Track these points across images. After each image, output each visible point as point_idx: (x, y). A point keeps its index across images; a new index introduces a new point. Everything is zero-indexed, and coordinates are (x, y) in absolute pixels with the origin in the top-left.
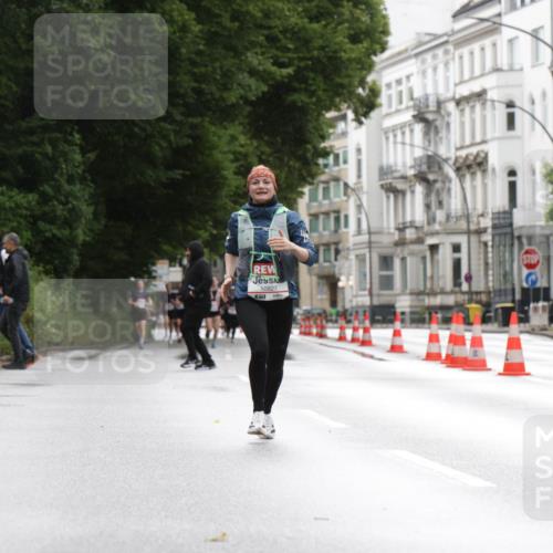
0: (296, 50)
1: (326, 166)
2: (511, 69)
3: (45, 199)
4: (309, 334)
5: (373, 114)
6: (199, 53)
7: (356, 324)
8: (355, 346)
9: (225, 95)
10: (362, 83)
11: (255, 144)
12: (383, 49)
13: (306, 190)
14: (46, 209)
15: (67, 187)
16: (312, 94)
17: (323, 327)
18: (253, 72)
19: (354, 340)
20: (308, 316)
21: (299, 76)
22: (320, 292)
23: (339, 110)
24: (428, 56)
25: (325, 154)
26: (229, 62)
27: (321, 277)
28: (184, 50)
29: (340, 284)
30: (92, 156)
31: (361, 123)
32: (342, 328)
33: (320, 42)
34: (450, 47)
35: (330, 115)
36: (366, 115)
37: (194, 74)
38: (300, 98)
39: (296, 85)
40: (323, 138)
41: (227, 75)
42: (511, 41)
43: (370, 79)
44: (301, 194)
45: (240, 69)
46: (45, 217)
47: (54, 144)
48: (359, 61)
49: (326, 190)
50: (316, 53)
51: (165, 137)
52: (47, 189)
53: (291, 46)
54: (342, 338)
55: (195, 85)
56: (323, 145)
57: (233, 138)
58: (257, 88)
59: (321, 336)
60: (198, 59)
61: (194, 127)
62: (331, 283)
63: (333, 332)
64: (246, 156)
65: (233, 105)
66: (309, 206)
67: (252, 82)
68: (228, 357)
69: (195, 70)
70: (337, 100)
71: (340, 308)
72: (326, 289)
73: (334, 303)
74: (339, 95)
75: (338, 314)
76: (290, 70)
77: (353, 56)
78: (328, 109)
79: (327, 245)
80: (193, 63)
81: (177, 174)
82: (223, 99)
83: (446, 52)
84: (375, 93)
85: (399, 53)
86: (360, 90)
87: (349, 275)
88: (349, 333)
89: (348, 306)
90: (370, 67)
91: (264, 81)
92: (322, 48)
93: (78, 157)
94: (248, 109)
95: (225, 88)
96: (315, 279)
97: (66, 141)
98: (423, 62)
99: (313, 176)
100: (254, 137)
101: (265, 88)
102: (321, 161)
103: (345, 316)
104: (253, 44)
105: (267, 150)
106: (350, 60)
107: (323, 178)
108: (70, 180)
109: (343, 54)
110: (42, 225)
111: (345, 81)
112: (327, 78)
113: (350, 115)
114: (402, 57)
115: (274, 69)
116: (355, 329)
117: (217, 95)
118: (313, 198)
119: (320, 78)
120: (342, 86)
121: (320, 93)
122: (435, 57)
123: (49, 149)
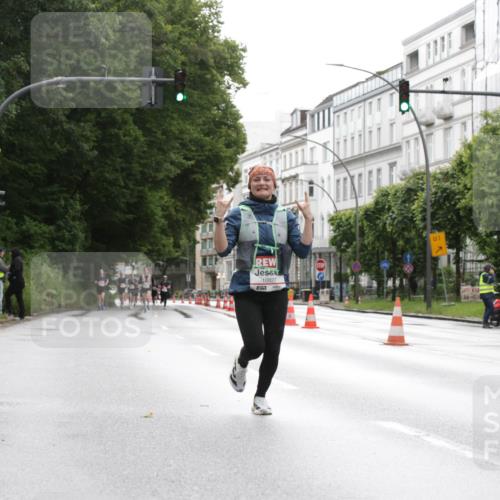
0: (197, 151)
1: (211, 213)
2: (312, 164)
3: (59, 228)
4: (200, 304)
5: (238, 186)
6: (144, 152)
7: (226, 299)
8: (225, 311)
9: (157, 175)
10: (232, 169)
11: (173, 200)
12: (243, 151)
13: (200, 226)
14: (60, 234)
15: (71, 223)
16: (205, 174)
17: (208, 300)
18: (172, 163)
19: (224, 308)
20: (200, 294)
21: (198, 165)
22: (207, 281)
23: (218, 183)
24: (267, 156)
25: (211, 207)
26: (160, 157)
27: (207, 273)
28: (135, 151)
29: (218, 277)
30: (86, 207)
31: (230, 191)
32: (218, 301)
33: (210, 147)
34: (279, 151)
35: (214, 186)
36: (233, 186)
37: (140, 163)
38: (198, 177)
39: (196, 169)
40: (210, 199)
41: (158, 163)
42: (312, 149)
43: (236, 167)
44: (198, 229)
45: (165, 161)
46: (58, 239)
47: (66, 199)
48: (230, 158)
49: (211, 226)
50: (207, 153)
51: (124, 197)
52: (61, 223)
53: (194, 149)
54: (218, 306)
55: (141, 169)
56: (209, 202)
57: (162, 198)
58: (175, 171)
59: (207, 305)
60: (142, 155)
61: (139, 191)
62: (213, 276)
63: (213, 303)
64: (168, 207)
65: (162, 180)
66: (201, 235)
67: (172, 168)
68: (156, 316)
69: (142, 161)
70: (218, 178)
71: (217, 290)
72: (210, 279)
73: (214, 287)
74: (219, 175)
75: (216, 293)
76: (193, 162)
77: (228, 154)
78: (213, 183)
79: (211, 256)
80: (141, 158)
81: (130, 216)
82: (156, 177)
83: (277, 154)
84: (238, 174)
85: (252, 154)
86: (230, 173)
87: (222, 272)
88: (222, 303)
89: (222, 289)
90: (235, 161)
91: (178, 168)
92: (210, 150)
93: (78, 207)
94: (169, 182)
95: (157, 170)
96: (204, 274)
97: (72, 198)
98: (265, 158)
99: (204, 219)
100: (173, 197)
101: (179, 171)
102: (208, 211)
103: (220, 294)
104: (173, 148)
105: (179, 204)
106: (226, 157)
107: (209, 220)
108: (74, 219)
109: (222, 154)
110: (57, 242)
111: (222, 168)
112: (212, 166)
113: (225, 186)
114: (253, 156)
115: (184, 161)
116: (225, 302)
117: (153, 175)
118: (204, 230)
119: (208, 167)
120: (221, 171)
121: (209, 174)
122: (271, 156)
123: (63, 202)
